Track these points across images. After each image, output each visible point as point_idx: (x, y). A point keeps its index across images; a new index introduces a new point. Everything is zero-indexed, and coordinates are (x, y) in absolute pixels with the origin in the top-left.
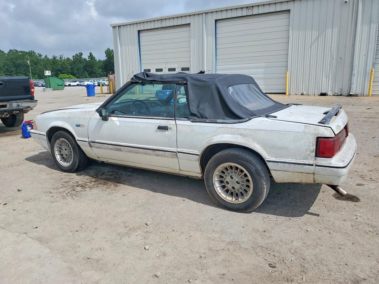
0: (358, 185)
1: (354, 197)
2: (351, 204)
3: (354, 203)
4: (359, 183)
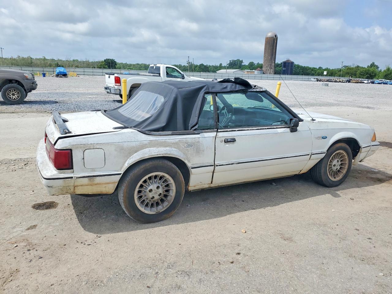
0: (35, 226)
1: (37, 209)
2: (40, 201)
3: (37, 203)
4: (34, 229)
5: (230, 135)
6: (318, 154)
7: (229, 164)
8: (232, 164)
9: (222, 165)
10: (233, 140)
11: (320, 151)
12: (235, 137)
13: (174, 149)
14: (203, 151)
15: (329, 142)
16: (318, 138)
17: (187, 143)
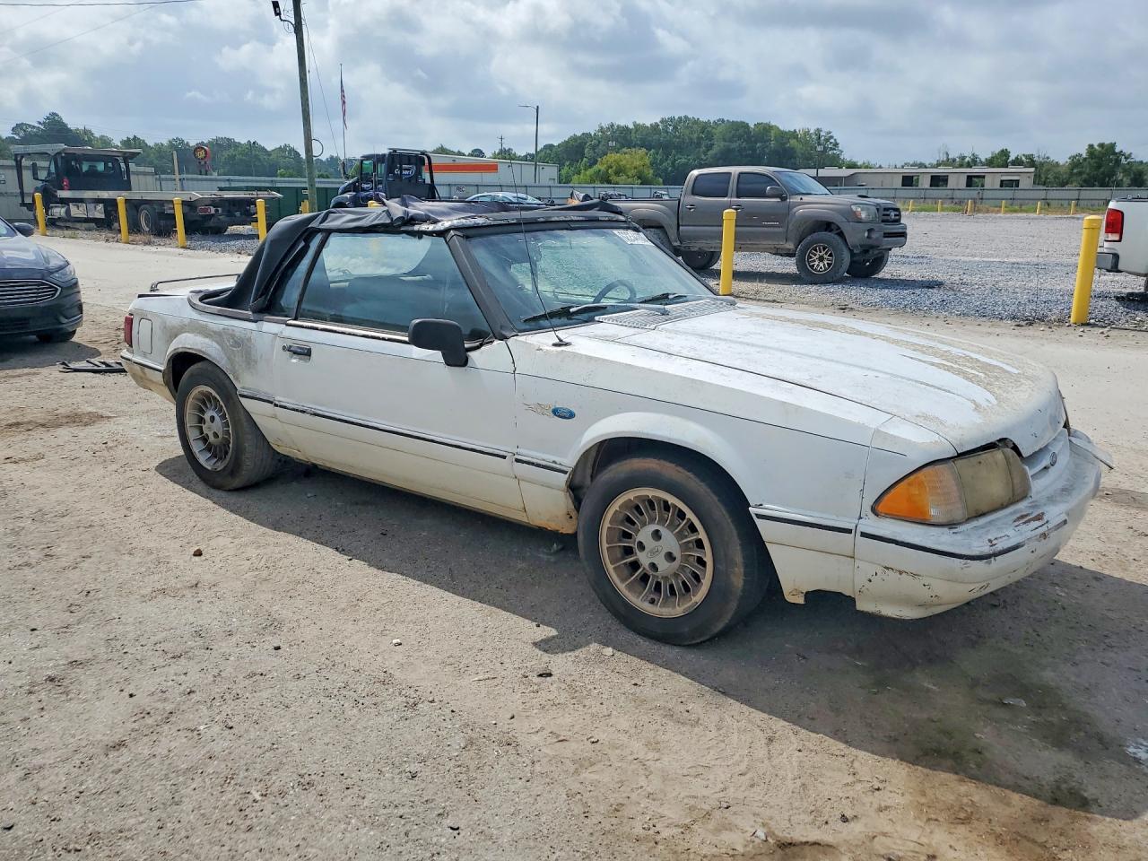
5: (304, 338)
6: (538, 465)
7: (297, 410)
8: (303, 412)
9: (285, 407)
10: (305, 353)
11: (548, 458)
12: (311, 345)
13: (215, 344)
14: (256, 362)
15: (582, 434)
16: (539, 408)
17: (233, 336)
